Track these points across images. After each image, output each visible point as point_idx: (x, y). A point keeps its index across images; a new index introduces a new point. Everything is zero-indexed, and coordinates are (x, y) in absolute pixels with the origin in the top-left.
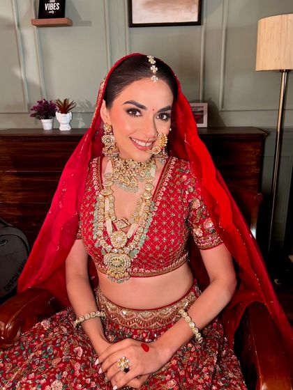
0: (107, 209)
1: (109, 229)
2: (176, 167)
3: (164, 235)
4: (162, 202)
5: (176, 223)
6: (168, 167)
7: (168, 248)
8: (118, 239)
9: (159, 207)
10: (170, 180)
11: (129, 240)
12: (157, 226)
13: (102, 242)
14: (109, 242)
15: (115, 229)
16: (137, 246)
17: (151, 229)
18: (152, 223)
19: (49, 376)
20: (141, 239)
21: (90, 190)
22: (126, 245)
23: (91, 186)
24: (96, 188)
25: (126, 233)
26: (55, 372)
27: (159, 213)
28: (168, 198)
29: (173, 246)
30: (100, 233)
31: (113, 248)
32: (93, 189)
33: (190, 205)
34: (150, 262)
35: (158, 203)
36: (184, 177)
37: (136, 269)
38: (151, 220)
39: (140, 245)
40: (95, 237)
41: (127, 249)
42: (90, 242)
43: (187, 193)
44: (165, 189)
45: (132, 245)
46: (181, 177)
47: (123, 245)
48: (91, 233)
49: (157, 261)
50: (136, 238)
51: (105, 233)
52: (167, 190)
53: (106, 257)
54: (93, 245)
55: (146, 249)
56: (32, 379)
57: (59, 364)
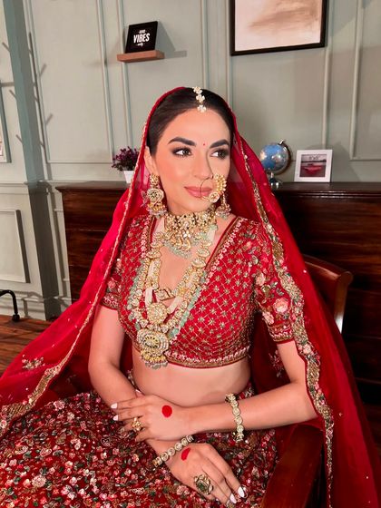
0: (151, 274)
1: (148, 299)
2: (241, 231)
3: (211, 316)
4: (217, 273)
5: (230, 303)
6: (232, 229)
7: (216, 333)
8: (157, 313)
9: (212, 280)
10: (231, 246)
11: (169, 316)
12: (205, 303)
13: (137, 314)
14: (145, 315)
15: (154, 300)
16: (177, 325)
17: (198, 306)
18: (199, 299)
19: (32, 469)
20: (184, 316)
21: (135, 250)
22: (165, 322)
23: (137, 245)
24: (143, 249)
25: (166, 307)
26: (40, 466)
27: (211, 287)
28: (224, 270)
29: (222, 331)
30: (136, 303)
31: (149, 324)
32: (139, 250)
33: (253, 280)
34: (193, 348)
35: (211, 274)
36: (249, 244)
37: (176, 354)
38: (199, 295)
39: (182, 324)
40: (129, 308)
41: (166, 327)
42: (124, 313)
43: (250, 265)
44: (221, 257)
45: (171, 323)
46: (245, 243)
47: (161, 321)
48: (126, 303)
49: (202, 348)
50: (178, 314)
51: (142, 304)
52: (225, 259)
53: (141, 333)
54: (127, 317)
55: (188, 330)
56: (12, 467)
57: (47, 457)
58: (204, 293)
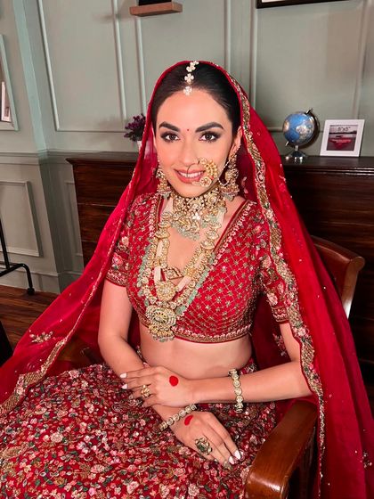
0: (159, 253)
1: (157, 277)
2: (250, 215)
3: (218, 295)
4: (225, 255)
5: (237, 283)
6: (241, 213)
7: (222, 311)
8: (166, 291)
9: (220, 261)
10: (240, 229)
11: (178, 294)
12: (213, 283)
13: (146, 291)
14: (154, 293)
15: (163, 279)
16: (185, 302)
17: (205, 285)
18: (207, 279)
20: (193, 294)
21: (143, 229)
22: (173, 299)
23: (145, 224)
24: (151, 228)
25: (175, 286)
27: (218, 268)
28: (233, 252)
29: (228, 309)
30: (146, 280)
31: (158, 300)
32: (147, 229)
33: (260, 263)
34: (199, 324)
35: (220, 256)
36: (258, 228)
37: (182, 329)
38: (207, 275)
39: (189, 302)
40: (138, 285)
41: (174, 304)
42: (133, 290)
43: (258, 248)
44: (231, 240)
45: (180, 300)
46: (254, 227)
47: (171, 298)
48: (135, 280)
49: (207, 324)
50: (186, 293)
51: (151, 282)
52: (234, 241)
53: (149, 309)
54: (136, 293)
55: (195, 308)
57: (64, 418)
58: (212, 274)
